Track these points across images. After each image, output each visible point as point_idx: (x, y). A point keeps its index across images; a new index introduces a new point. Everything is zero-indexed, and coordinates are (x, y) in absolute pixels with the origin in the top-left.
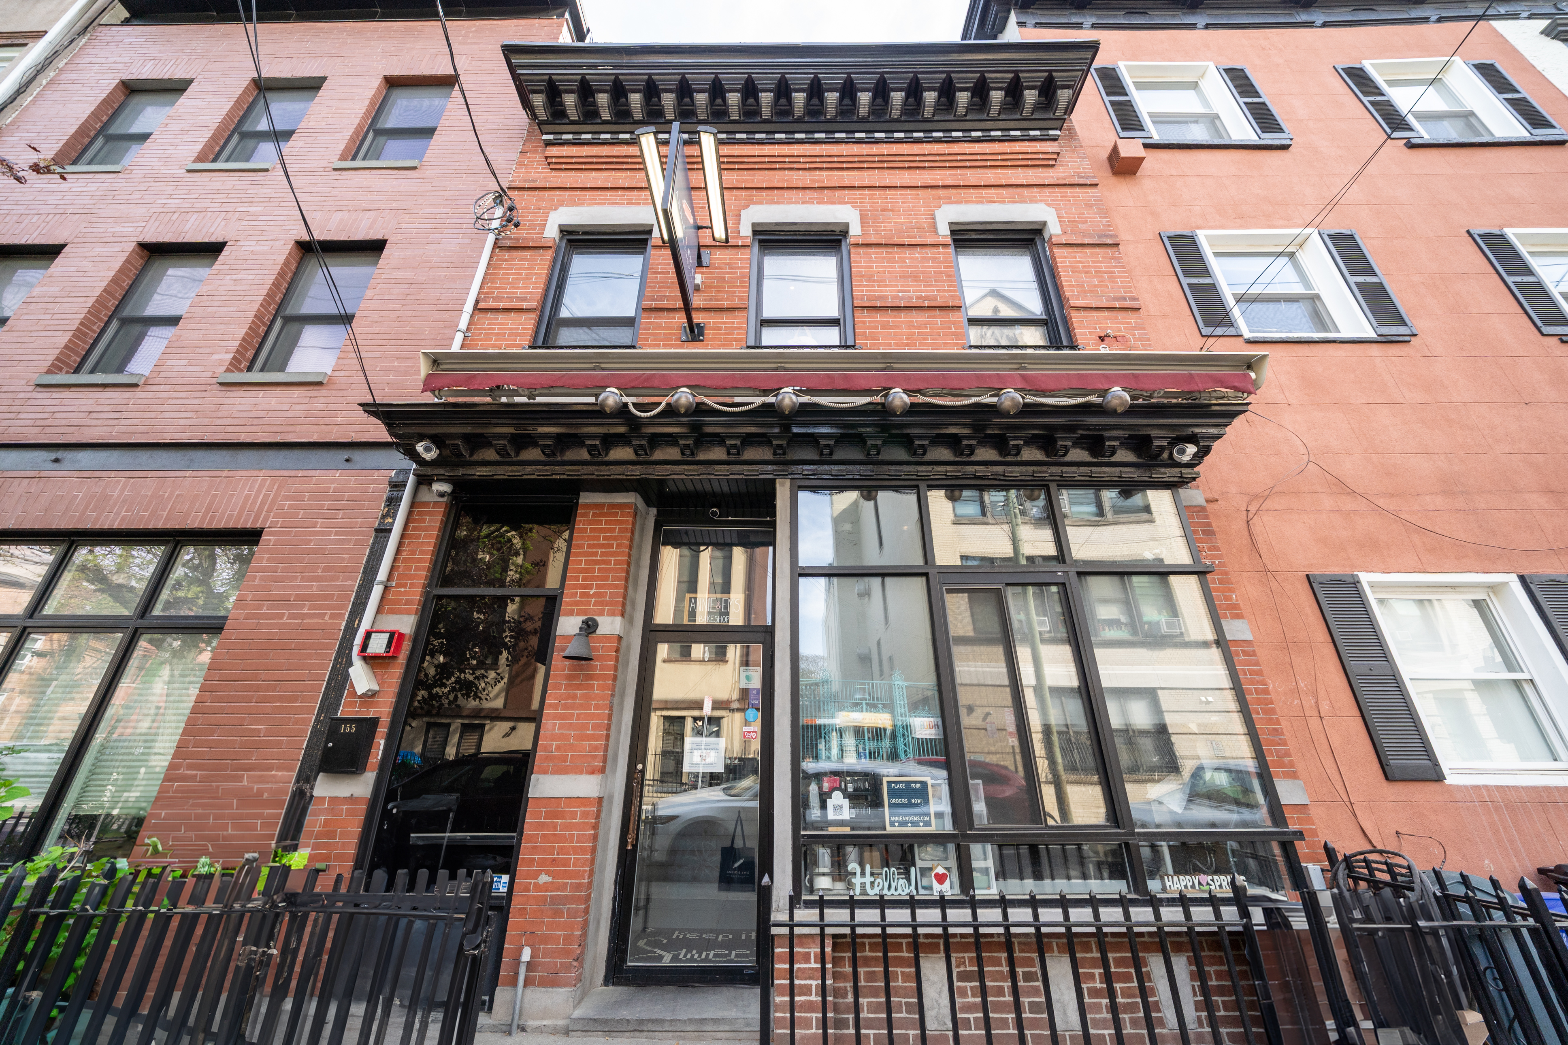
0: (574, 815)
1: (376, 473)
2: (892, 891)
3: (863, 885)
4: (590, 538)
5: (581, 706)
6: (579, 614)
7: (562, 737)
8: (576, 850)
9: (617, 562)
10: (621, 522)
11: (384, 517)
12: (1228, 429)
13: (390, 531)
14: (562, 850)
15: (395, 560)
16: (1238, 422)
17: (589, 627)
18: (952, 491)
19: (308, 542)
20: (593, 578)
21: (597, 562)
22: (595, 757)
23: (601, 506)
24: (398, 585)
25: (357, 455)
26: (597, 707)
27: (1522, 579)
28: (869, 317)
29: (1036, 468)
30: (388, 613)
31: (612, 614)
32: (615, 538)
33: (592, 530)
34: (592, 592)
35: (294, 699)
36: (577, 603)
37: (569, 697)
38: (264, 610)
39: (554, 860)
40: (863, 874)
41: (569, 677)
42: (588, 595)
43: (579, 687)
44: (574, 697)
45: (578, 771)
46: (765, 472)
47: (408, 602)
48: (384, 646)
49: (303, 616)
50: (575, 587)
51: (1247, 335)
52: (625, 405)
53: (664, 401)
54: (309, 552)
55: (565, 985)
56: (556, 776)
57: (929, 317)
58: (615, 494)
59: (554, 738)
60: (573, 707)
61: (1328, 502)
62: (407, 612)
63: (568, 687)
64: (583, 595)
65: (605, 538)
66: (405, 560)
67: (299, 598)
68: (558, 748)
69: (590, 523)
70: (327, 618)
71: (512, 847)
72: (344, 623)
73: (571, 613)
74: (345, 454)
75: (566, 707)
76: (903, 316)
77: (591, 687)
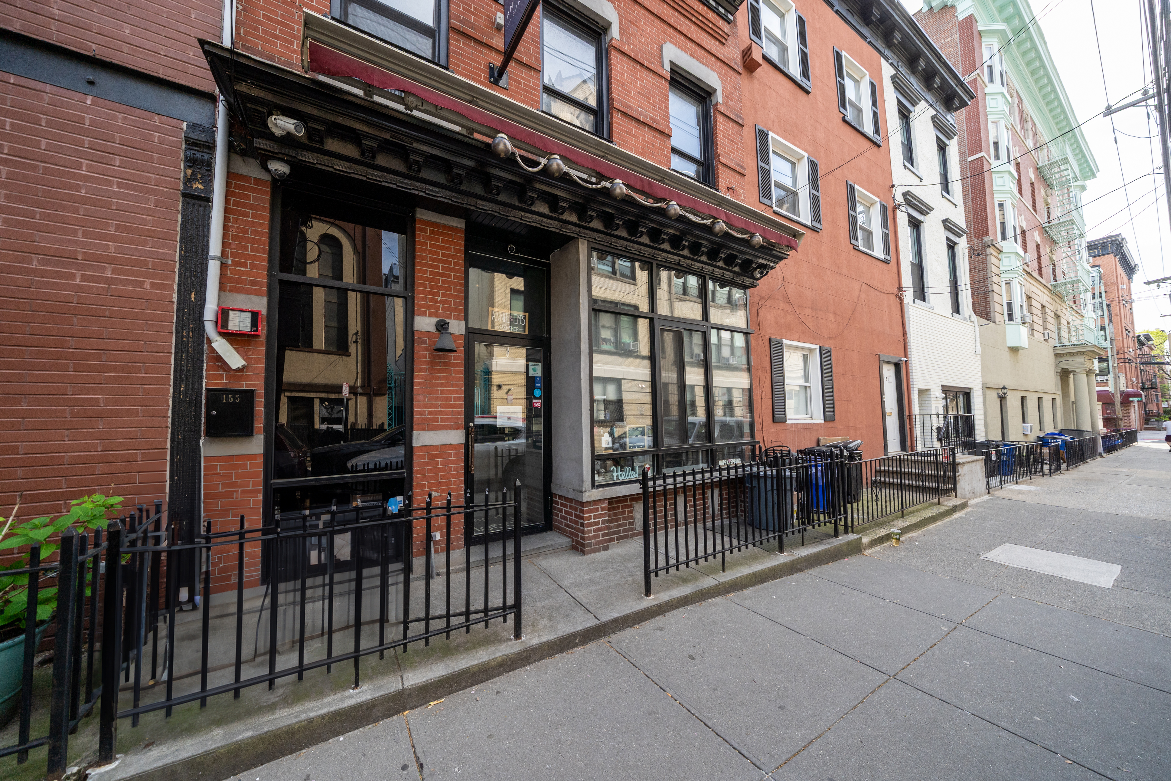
0: (449, 455)
1: (157, 118)
2: (623, 477)
3: (618, 475)
4: (431, 252)
5: (443, 385)
6: (431, 315)
7: (431, 406)
8: (453, 476)
9: (456, 277)
10: (455, 244)
11: (188, 181)
12: (777, 265)
13: (208, 200)
14: (443, 477)
15: (225, 236)
16: (782, 262)
17: (442, 327)
19: (78, 188)
20: (439, 288)
21: (440, 275)
22: (458, 419)
23: (436, 225)
24: (235, 264)
25: (104, 80)
26: (455, 385)
27: (820, 347)
28: (622, 121)
30: (230, 291)
31: (458, 318)
32: (453, 257)
33: (432, 245)
34: (439, 299)
35: (128, 370)
36: (429, 307)
37: (433, 378)
38: (34, 265)
39: (440, 483)
40: (617, 472)
41: (431, 363)
42: (436, 301)
43: (439, 371)
44: (437, 378)
45: (447, 428)
46: (570, 231)
47: (253, 283)
48: (249, 325)
49: (109, 281)
50: (423, 293)
51: (775, 208)
52: (513, 154)
53: (543, 161)
54: (84, 201)
55: (458, 549)
56: (433, 432)
57: (655, 137)
58: (447, 217)
59: (426, 406)
60: (437, 385)
62: (257, 293)
63: (430, 370)
64: (432, 300)
65: (444, 255)
66: (234, 237)
67: (87, 257)
68: (430, 413)
69: (431, 239)
70: (147, 286)
71: (403, 479)
72: (175, 296)
73: (424, 314)
74: (89, 74)
75: (431, 385)
76: (641, 131)
77: (449, 372)
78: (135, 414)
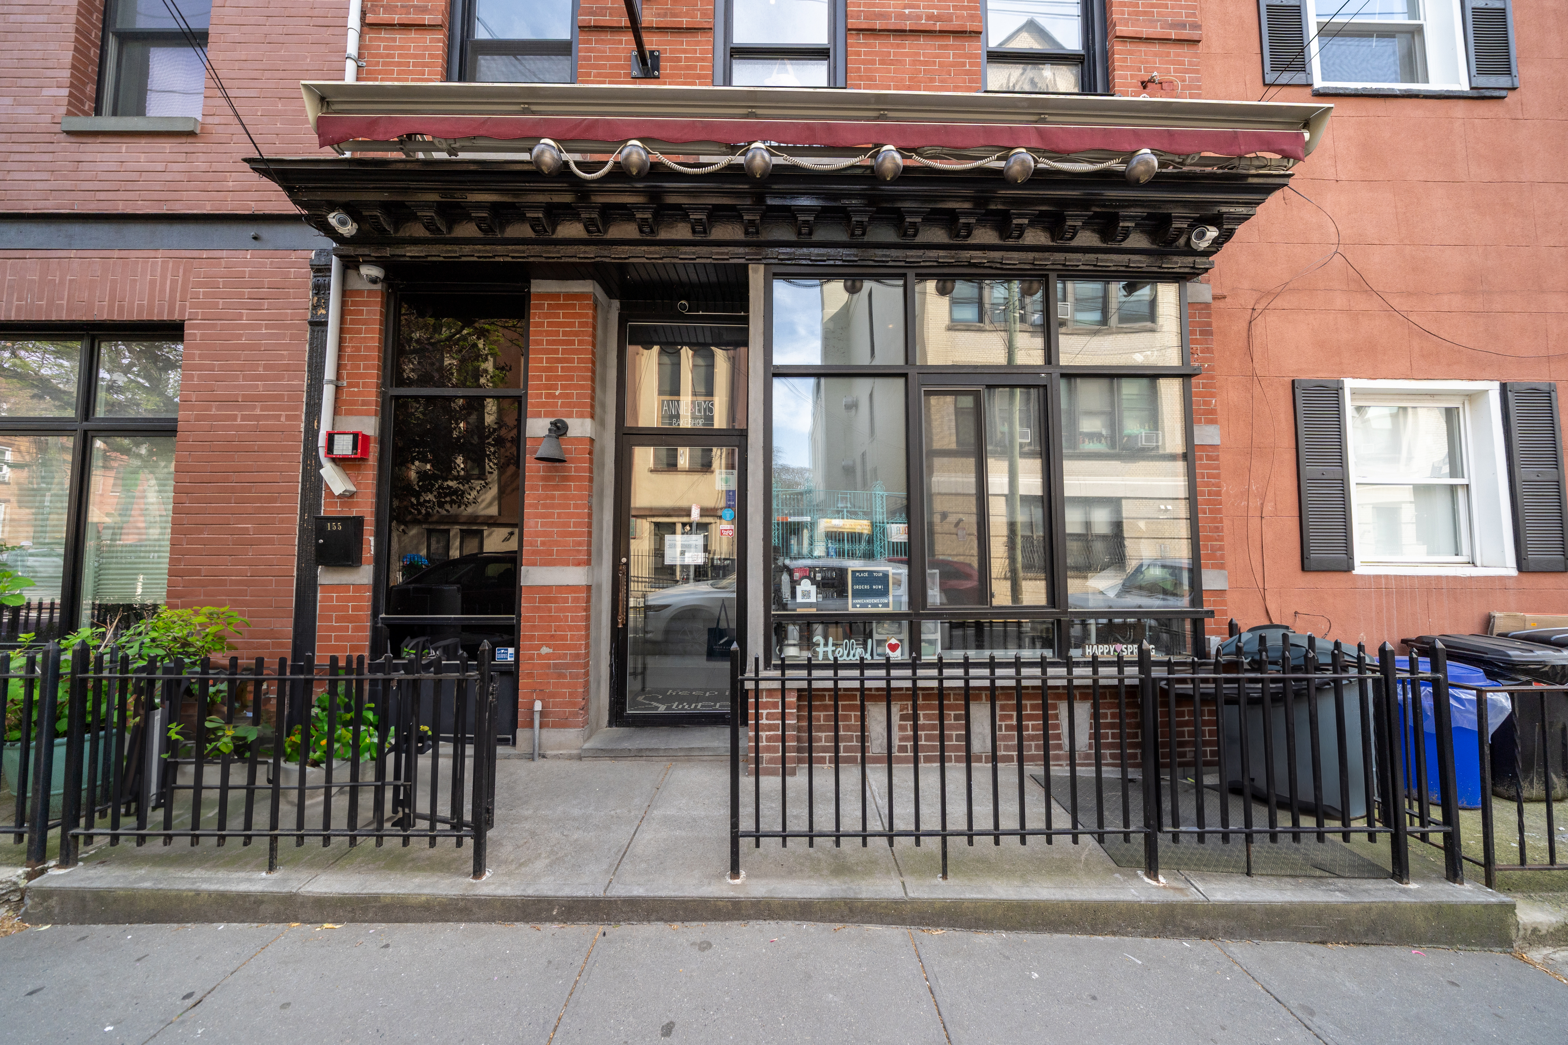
0: (566, 600)
1: (293, 254)
2: (851, 657)
3: (825, 653)
4: (548, 333)
5: (560, 506)
6: (546, 415)
7: (545, 534)
8: (571, 628)
9: (580, 360)
10: (580, 315)
11: (315, 307)
12: (1259, 209)
13: (325, 324)
14: (558, 628)
15: (340, 357)
17: (559, 429)
18: (945, 281)
19: (239, 337)
20: (558, 378)
21: (559, 360)
22: (579, 551)
23: (555, 296)
24: (350, 385)
25: (266, 231)
26: (576, 506)
27: (1504, 388)
28: (866, 45)
29: (1037, 255)
30: (346, 414)
31: (581, 416)
32: (576, 334)
33: (550, 324)
34: (557, 393)
35: (273, 500)
36: (543, 405)
37: (547, 497)
38: (213, 412)
39: (552, 636)
40: (826, 645)
41: (545, 479)
42: (554, 396)
43: (556, 488)
44: (553, 497)
45: (565, 563)
46: (734, 256)
47: (364, 403)
48: (351, 448)
49: (258, 418)
50: (538, 387)
51: (1318, 83)
53: (611, 159)
54: (243, 348)
55: (575, 727)
56: (545, 568)
57: (941, 47)
58: (570, 282)
59: (538, 534)
60: (553, 506)
61: (1340, 301)
62: (367, 413)
63: (545, 488)
64: (548, 396)
65: (565, 334)
66: (351, 357)
67: (246, 398)
68: (543, 543)
69: (547, 316)
70: (283, 419)
71: (513, 626)
72: (303, 425)
73: (538, 415)
74: (251, 230)
75: (545, 506)
76: (909, 46)
77: (568, 488)
78: (270, 542)
